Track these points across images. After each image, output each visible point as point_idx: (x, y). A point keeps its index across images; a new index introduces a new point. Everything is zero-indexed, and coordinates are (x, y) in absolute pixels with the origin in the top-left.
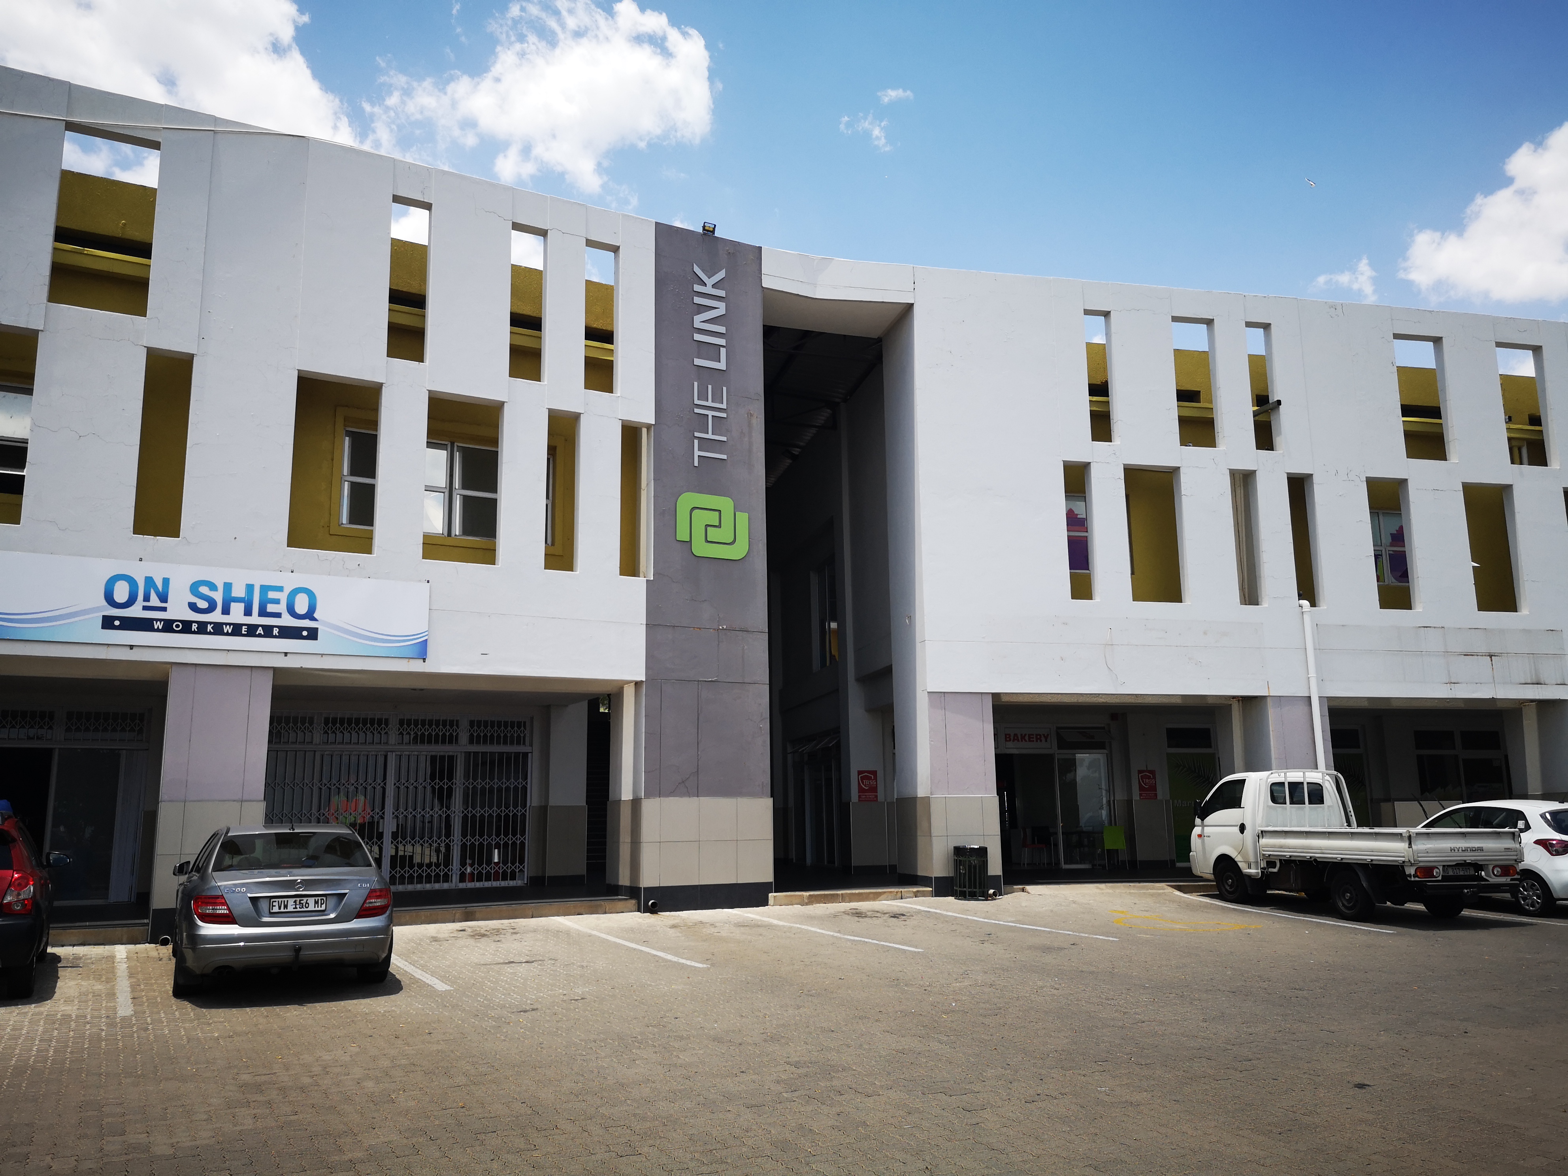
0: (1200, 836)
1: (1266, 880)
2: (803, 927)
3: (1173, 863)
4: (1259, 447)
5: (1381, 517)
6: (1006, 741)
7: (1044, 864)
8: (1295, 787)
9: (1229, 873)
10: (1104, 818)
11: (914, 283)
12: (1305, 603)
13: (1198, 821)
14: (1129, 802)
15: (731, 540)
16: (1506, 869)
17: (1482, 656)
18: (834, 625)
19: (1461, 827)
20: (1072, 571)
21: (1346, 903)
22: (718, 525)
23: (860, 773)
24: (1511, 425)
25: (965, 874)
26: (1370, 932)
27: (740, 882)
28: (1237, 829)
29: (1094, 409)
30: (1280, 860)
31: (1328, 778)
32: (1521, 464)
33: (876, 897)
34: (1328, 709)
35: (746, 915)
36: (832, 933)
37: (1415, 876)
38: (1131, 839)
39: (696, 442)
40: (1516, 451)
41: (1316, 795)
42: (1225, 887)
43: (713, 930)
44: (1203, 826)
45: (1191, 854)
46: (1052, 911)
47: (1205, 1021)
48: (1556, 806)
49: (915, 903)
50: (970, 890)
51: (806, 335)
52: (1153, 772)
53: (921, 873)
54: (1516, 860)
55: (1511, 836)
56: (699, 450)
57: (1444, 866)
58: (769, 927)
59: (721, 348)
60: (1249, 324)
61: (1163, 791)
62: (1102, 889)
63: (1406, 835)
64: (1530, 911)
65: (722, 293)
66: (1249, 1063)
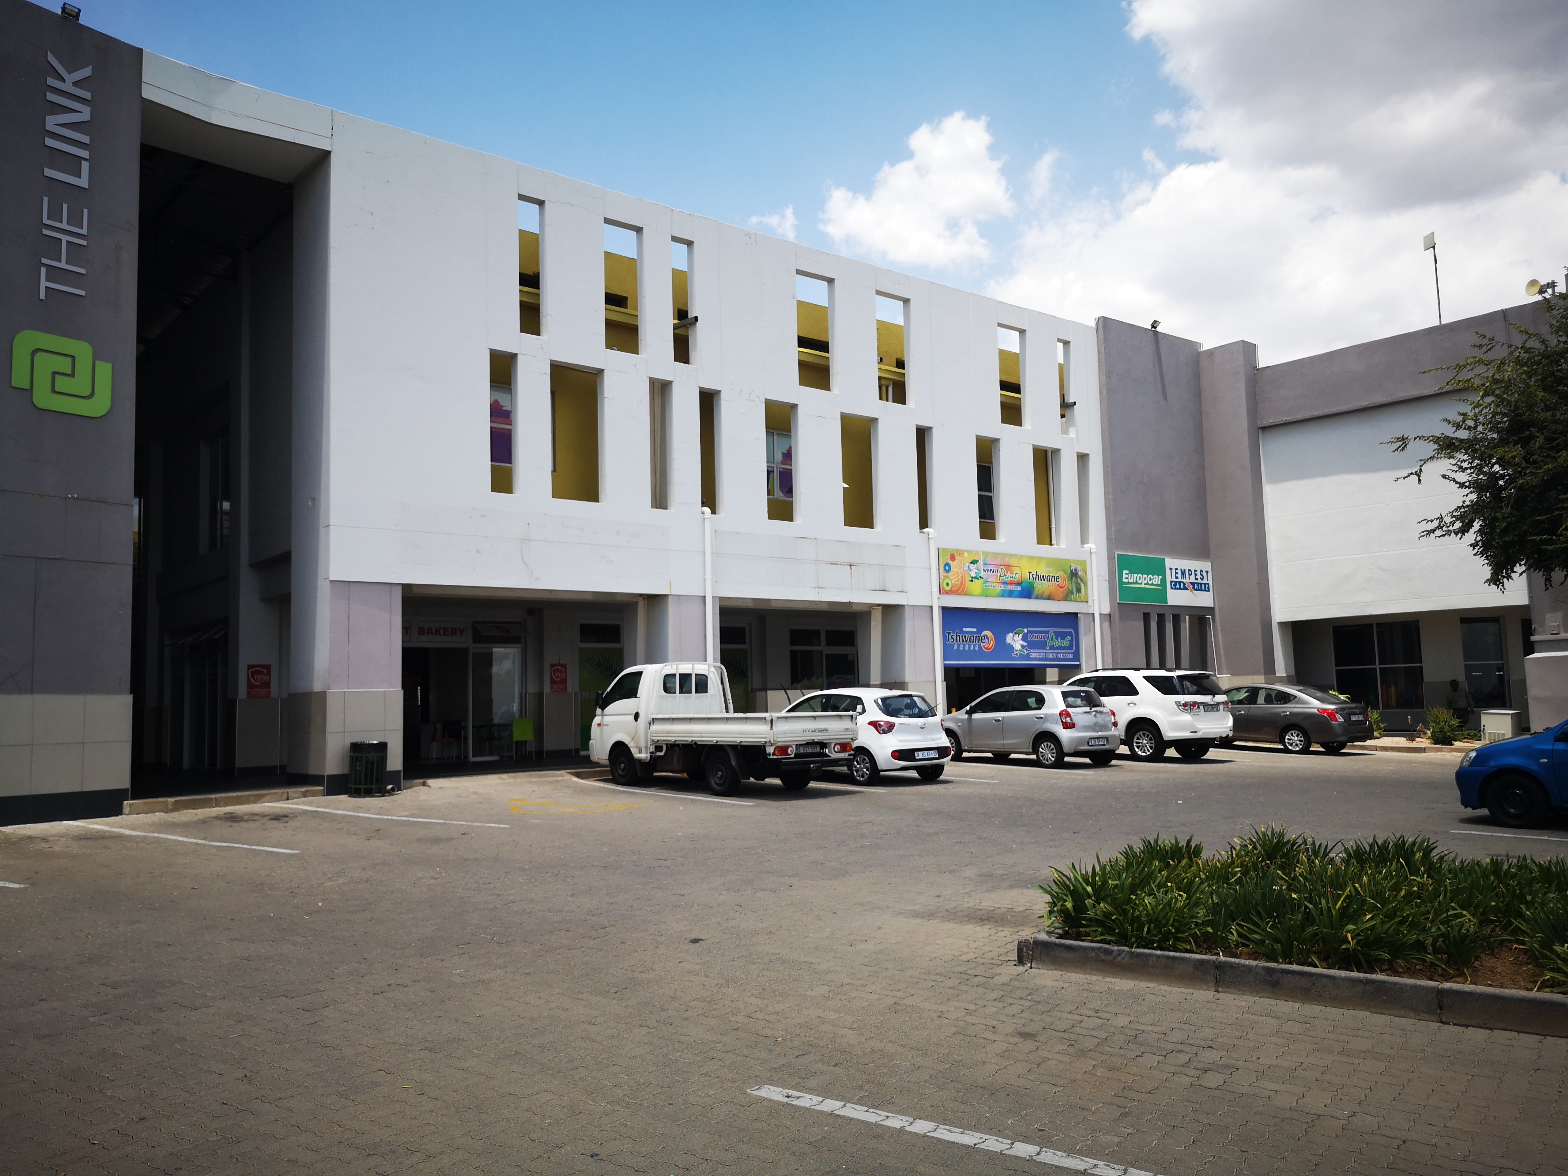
0: (599, 725)
1: (654, 762)
2: (162, 836)
3: (577, 751)
4: (677, 359)
5: (775, 437)
6: (420, 634)
7: (452, 757)
8: (685, 678)
9: (623, 759)
10: (515, 709)
11: (332, 129)
12: (707, 510)
13: (599, 711)
14: (540, 695)
15: (88, 392)
16: (844, 747)
17: (844, 565)
18: (226, 505)
19: (815, 711)
20: (493, 463)
21: (717, 781)
22: (70, 373)
23: (250, 667)
24: (882, 366)
25: (361, 771)
26: (733, 805)
27: (86, 789)
28: (632, 718)
29: (525, 299)
30: (667, 745)
31: (713, 669)
32: (887, 400)
33: (257, 799)
34: (720, 608)
35: (91, 826)
36: (196, 841)
37: (773, 755)
38: (539, 731)
39: (43, 270)
40: (884, 389)
41: (702, 685)
42: (618, 772)
43: (43, 845)
44: (603, 715)
45: (591, 742)
46: (450, 803)
47: (573, 895)
48: (886, 693)
49: (304, 803)
50: (365, 787)
51: (200, 165)
52: (564, 666)
53: (312, 771)
54: (852, 739)
55: (849, 719)
56: (47, 280)
57: (797, 745)
58: (120, 837)
59: (82, 161)
60: (675, 239)
61: (573, 684)
62: (504, 779)
63: (769, 719)
64: (860, 781)
65: (87, 95)
66: (603, 931)
